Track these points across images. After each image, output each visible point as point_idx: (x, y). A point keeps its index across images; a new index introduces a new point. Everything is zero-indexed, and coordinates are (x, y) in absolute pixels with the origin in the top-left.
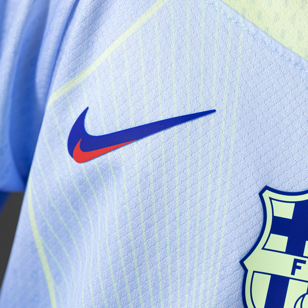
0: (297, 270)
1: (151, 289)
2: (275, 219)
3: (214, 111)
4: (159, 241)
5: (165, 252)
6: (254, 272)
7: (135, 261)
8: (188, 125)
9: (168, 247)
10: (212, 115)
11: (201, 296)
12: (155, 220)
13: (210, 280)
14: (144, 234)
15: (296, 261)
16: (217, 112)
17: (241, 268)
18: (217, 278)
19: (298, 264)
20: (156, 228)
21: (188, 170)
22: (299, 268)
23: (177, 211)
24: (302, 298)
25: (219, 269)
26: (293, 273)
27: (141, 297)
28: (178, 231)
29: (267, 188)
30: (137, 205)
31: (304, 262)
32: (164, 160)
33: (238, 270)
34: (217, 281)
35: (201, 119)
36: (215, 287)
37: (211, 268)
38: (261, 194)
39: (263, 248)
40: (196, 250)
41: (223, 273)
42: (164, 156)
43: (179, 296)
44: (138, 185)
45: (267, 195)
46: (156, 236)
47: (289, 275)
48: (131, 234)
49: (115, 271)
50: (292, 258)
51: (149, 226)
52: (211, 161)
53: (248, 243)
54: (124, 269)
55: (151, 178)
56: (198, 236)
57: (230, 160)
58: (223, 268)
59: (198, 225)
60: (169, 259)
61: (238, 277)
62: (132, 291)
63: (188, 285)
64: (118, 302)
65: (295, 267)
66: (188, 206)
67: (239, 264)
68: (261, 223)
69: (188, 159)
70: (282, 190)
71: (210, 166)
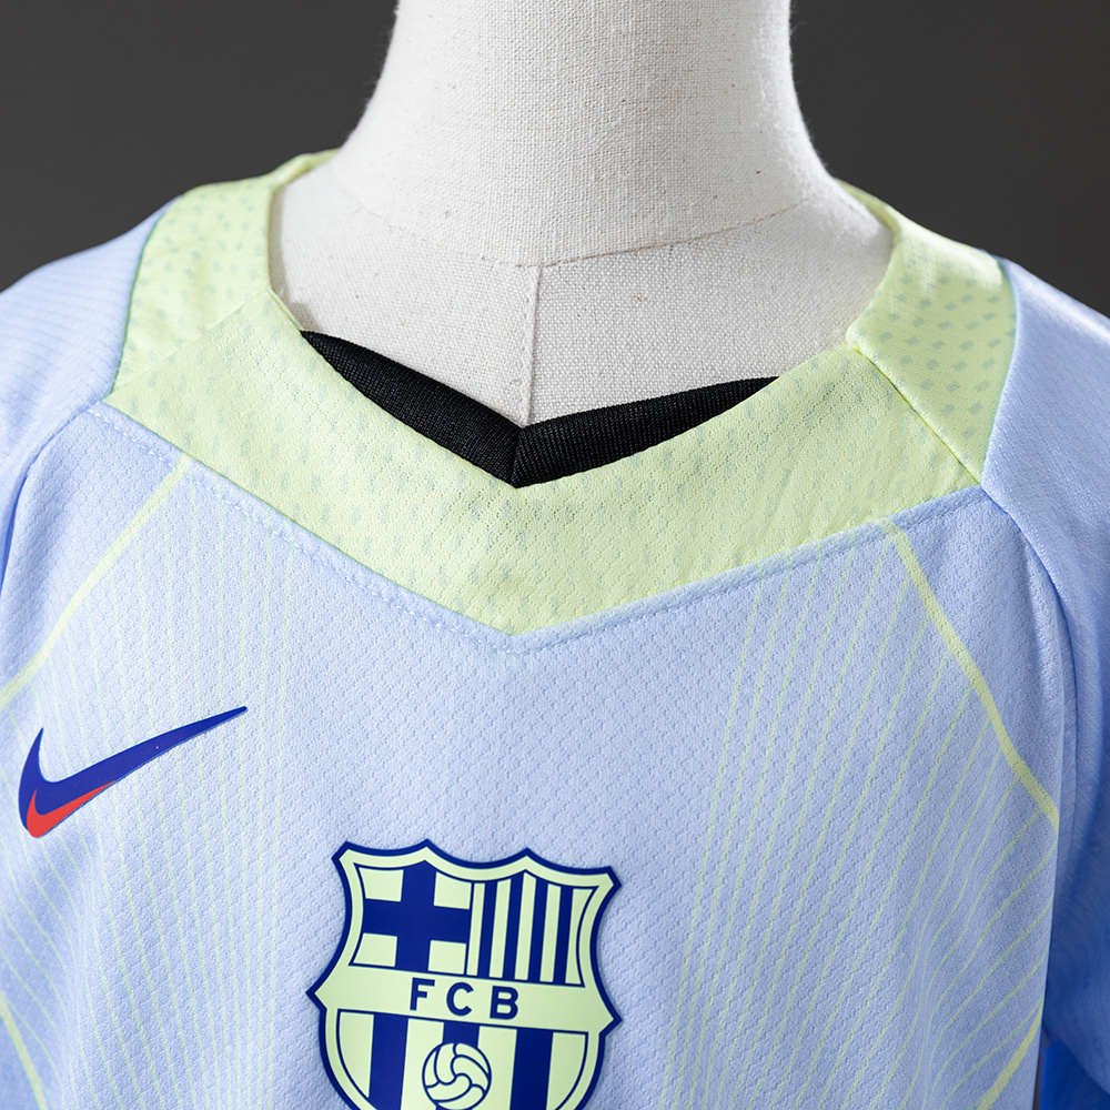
0: (420, 1000)
1: (171, 1066)
2: (368, 904)
3: (244, 709)
4: (173, 970)
5: (185, 990)
6: (340, 1011)
7: (136, 1013)
8: (199, 740)
9: (188, 979)
10: (242, 717)
11: (249, 1067)
12: (160, 930)
13: (260, 1035)
14: (144, 958)
15: (416, 982)
16: (250, 710)
17: (312, 1005)
18: (273, 1029)
19: (421, 988)
20: (163, 946)
21: (205, 826)
22: (424, 995)
23: (195, 908)
24: (434, 1054)
25: (273, 1010)
26: (413, 1007)
27: (157, 1083)
28: (200, 946)
29: (348, 846)
30: (125, 904)
31: (431, 983)
32: (162, 814)
33: (305, 1009)
34: (272, 1035)
35: (221, 728)
36: (270, 1048)
37: (261, 1011)
38: (336, 859)
39: (352, 963)
40: (234, 979)
41: (280, 1017)
42: (161, 805)
43: (217, 1073)
44: (123, 867)
45: (349, 859)
46: (166, 960)
47: (407, 1011)
48: (121, 961)
49: (104, 1039)
50: (407, 977)
51: (151, 944)
52: (243, 805)
53: (319, 955)
54: (118, 1031)
55: (144, 849)
56: (233, 953)
57: (276, 798)
58: (280, 1009)
59: (231, 931)
60: (193, 1002)
61: (308, 1023)
62: (139, 1073)
63: (228, 1048)
64: (119, 1099)
65: (416, 994)
66: (212, 897)
67: (306, 997)
68: (342, 914)
69: (203, 806)
70: (377, 847)
71: (243, 816)
